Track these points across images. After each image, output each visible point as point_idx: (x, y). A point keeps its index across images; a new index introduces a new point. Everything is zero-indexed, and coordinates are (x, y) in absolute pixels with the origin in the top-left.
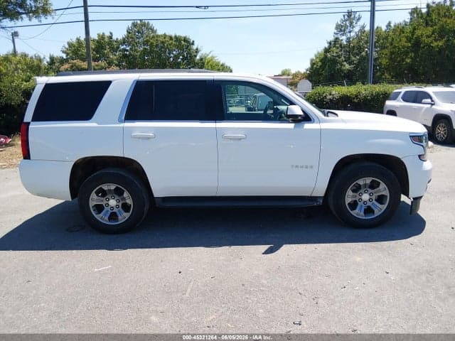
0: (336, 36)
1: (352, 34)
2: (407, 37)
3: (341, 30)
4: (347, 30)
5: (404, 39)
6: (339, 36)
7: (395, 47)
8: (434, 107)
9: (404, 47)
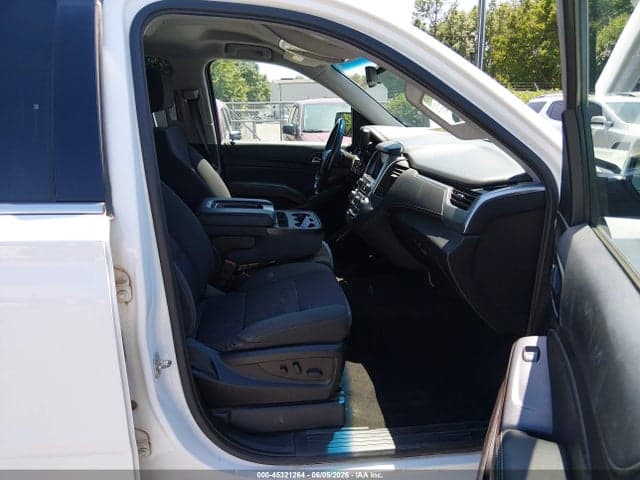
0: (416, 18)
1: (440, 16)
2: (539, 15)
3: (423, 10)
4: (432, 10)
5: (535, 18)
6: (419, 18)
7: (517, 30)
8: (611, 130)
9: (533, 30)
